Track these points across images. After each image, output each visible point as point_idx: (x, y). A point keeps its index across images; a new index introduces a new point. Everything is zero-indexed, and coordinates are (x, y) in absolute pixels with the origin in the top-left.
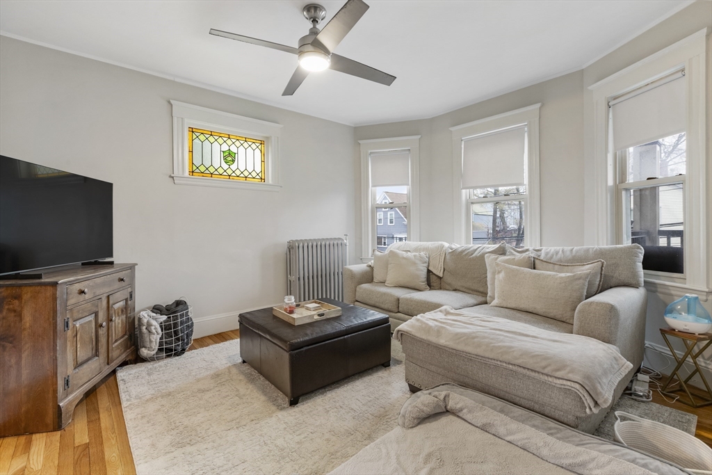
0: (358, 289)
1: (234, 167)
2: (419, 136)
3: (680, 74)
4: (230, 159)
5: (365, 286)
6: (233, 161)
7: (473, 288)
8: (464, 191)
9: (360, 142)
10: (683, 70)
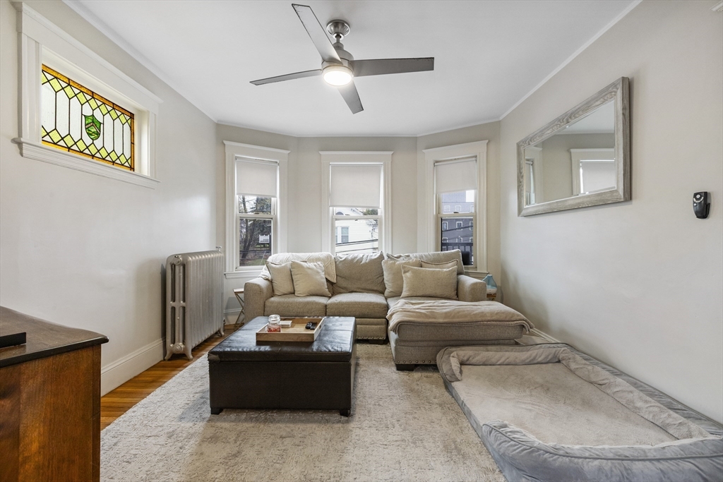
0: (267, 304)
1: (98, 143)
2: (289, 152)
3: (474, 159)
4: (93, 130)
5: (272, 299)
6: (98, 134)
7: (368, 288)
8: (331, 208)
9: (225, 142)
10: (476, 157)
